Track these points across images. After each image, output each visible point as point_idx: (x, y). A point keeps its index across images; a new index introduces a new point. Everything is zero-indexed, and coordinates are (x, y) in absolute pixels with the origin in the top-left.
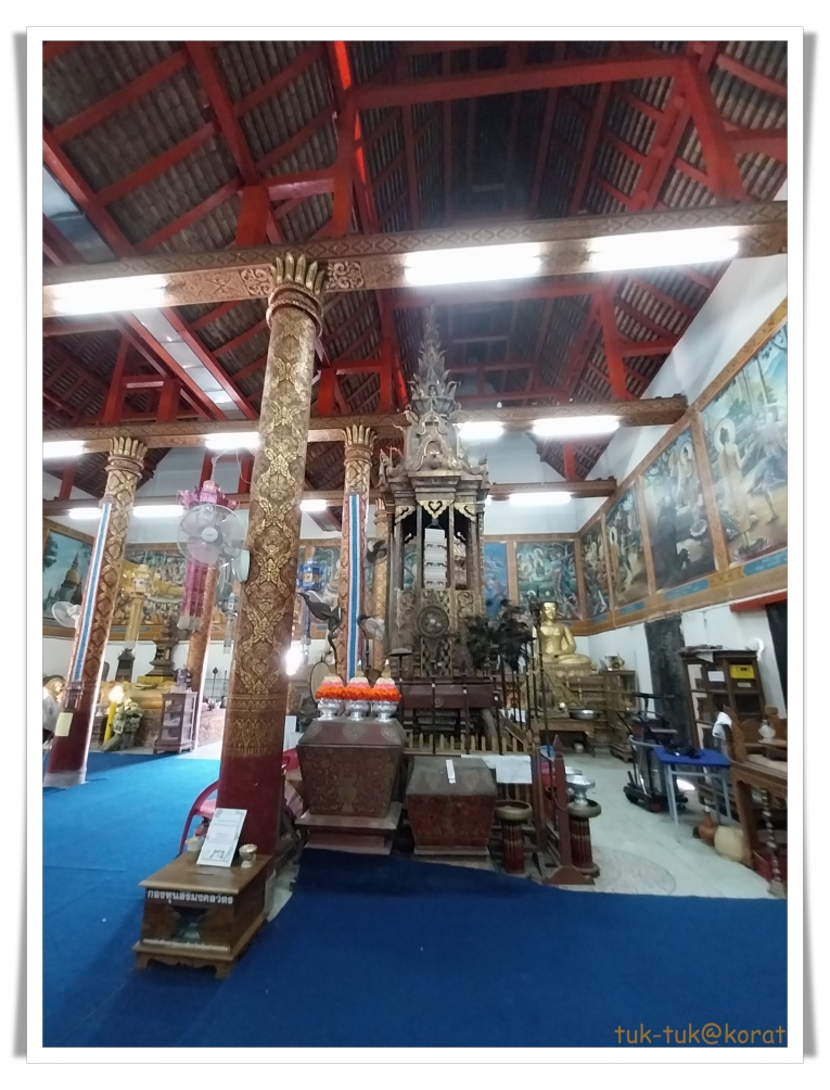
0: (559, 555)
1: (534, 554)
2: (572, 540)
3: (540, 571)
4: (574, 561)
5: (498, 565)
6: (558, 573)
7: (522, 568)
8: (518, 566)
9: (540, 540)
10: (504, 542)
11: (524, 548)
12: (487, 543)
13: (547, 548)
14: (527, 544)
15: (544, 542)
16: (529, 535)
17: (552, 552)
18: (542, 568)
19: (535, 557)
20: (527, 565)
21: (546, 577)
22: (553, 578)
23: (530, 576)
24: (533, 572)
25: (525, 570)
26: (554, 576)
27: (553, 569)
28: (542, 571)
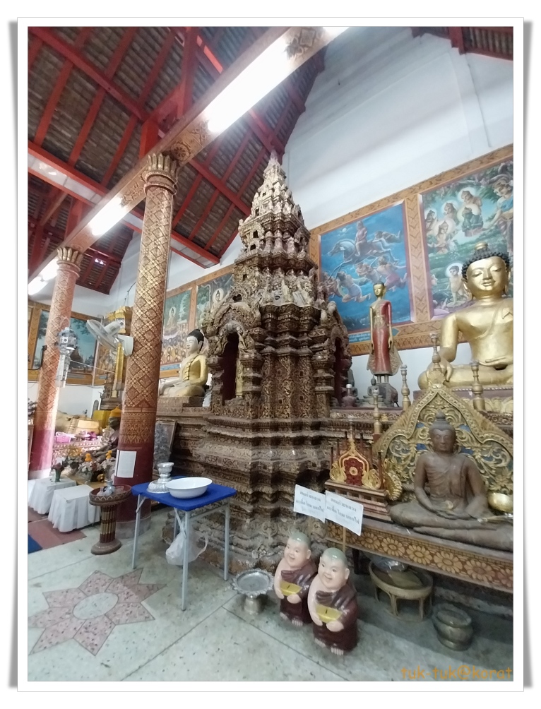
1: (459, 200)
3: (473, 224)
5: (390, 240)
7: (434, 231)
8: (426, 230)
9: (471, 171)
10: (400, 202)
11: (437, 198)
12: (372, 215)
13: (486, 180)
14: (442, 189)
15: (478, 172)
16: (446, 173)
17: (499, 181)
18: (478, 218)
19: (460, 203)
20: (445, 222)
21: (486, 232)
22: (502, 227)
23: (451, 238)
24: (457, 230)
25: (440, 233)
26: (505, 223)
27: (502, 212)
28: (477, 222)
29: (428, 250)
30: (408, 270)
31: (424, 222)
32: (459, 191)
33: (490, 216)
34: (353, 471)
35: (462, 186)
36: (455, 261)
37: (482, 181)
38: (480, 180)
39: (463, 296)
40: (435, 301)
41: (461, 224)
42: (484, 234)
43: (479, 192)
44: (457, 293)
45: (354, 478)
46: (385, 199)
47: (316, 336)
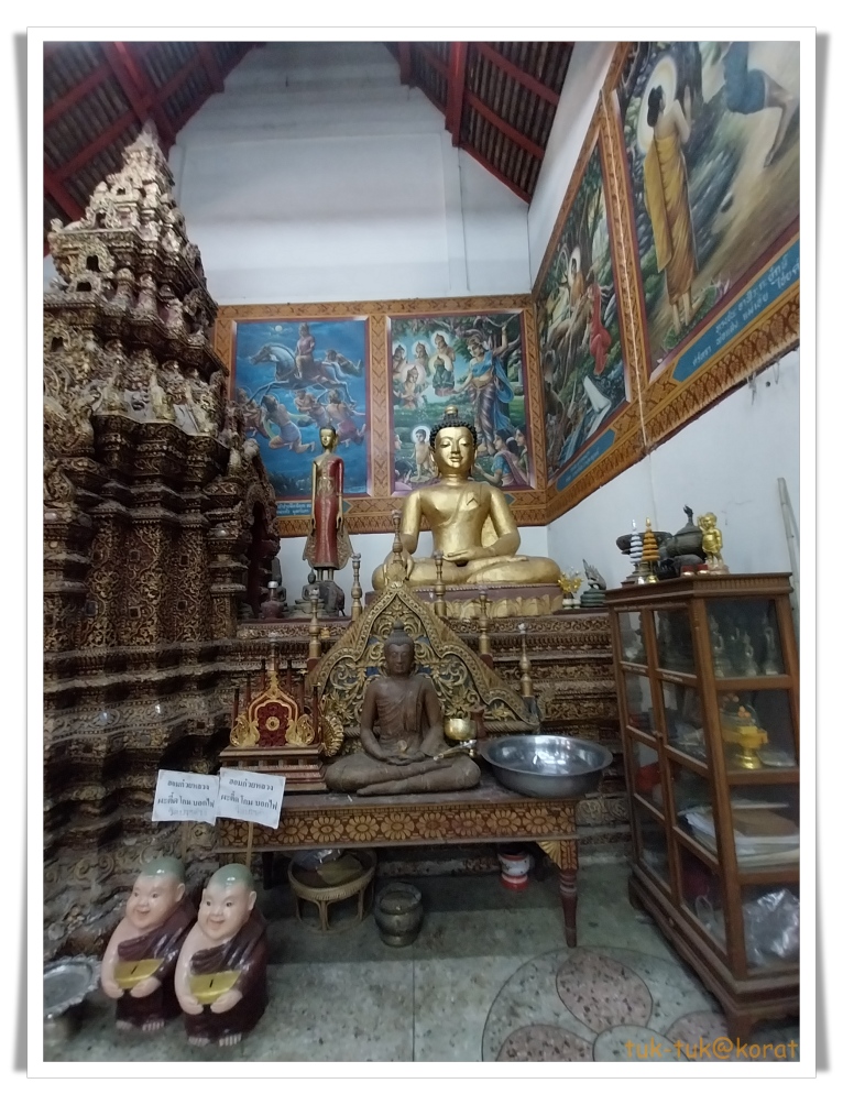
0: (487, 345)
1: (432, 344)
2: (518, 311)
3: (444, 380)
4: (522, 357)
5: (346, 368)
6: (484, 385)
7: (402, 375)
8: (393, 371)
9: (445, 311)
10: (363, 318)
11: (408, 331)
12: (324, 321)
13: (461, 330)
14: (415, 321)
15: (456, 316)
16: (421, 301)
17: (473, 337)
18: (450, 374)
19: (433, 348)
20: (415, 368)
21: (457, 396)
22: (472, 395)
23: (420, 391)
24: (428, 383)
25: (408, 380)
26: (475, 391)
27: (473, 377)
28: (448, 380)
29: (394, 400)
30: (367, 419)
31: (392, 358)
32: (433, 332)
33: (462, 377)
34: (272, 724)
35: (435, 327)
36: (422, 423)
37: (457, 330)
38: (455, 327)
39: (428, 471)
40: (397, 471)
41: (432, 377)
42: (454, 398)
43: (453, 343)
44: (422, 465)
45: (272, 734)
46: (343, 304)
47: (219, 493)
